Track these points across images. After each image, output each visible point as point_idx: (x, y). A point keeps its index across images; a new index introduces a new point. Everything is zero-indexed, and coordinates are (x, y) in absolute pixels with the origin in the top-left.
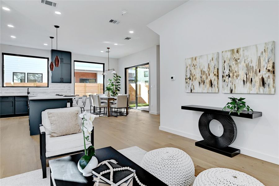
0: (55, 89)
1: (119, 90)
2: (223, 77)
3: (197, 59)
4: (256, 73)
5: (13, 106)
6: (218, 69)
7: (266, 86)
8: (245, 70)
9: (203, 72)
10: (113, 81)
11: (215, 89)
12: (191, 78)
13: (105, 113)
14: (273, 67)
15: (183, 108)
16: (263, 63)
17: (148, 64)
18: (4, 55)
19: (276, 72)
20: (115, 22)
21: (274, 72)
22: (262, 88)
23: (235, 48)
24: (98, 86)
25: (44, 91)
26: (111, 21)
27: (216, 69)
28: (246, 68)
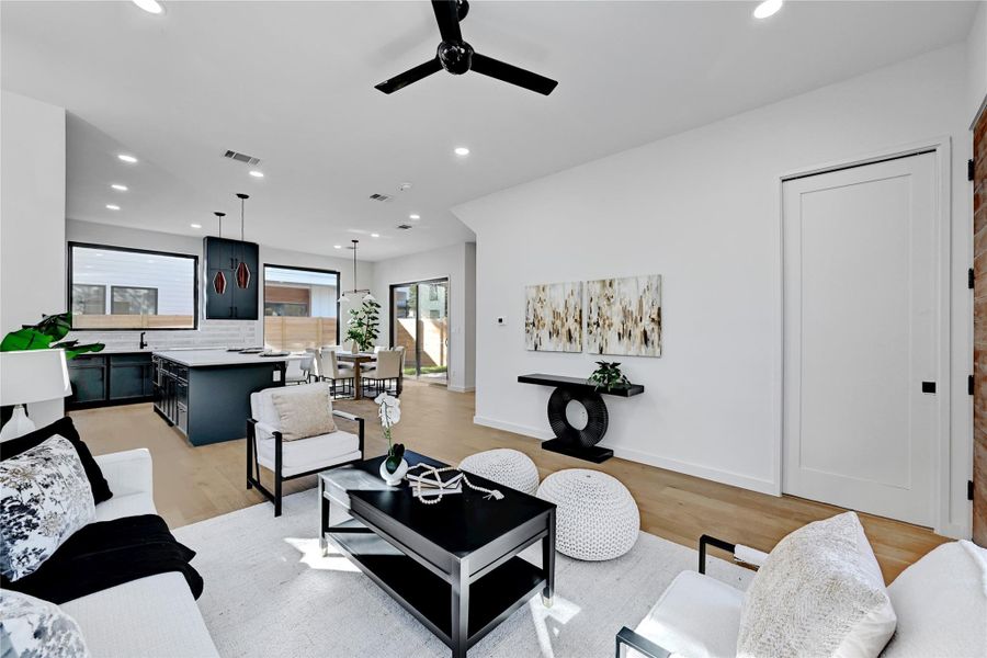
0: (214, 335)
1: (375, 337)
2: (588, 325)
3: (547, 290)
4: (636, 322)
5: (103, 379)
6: (581, 311)
7: (650, 344)
8: (621, 317)
9: (556, 315)
10: (361, 315)
11: (576, 346)
12: (536, 323)
13: (347, 391)
14: (659, 315)
15: (522, 379)
16: (646, 308)
17: (446, 279)
18: (74, 248)
19: (662, 323)
20: (384, 198)
21: (659, 323)
22: (644, 346)
23: (607, 278)
24: (317, 325)
25: (186, 339)
26: (376, 196)
27: (578, 310)
28: (621, 314)
